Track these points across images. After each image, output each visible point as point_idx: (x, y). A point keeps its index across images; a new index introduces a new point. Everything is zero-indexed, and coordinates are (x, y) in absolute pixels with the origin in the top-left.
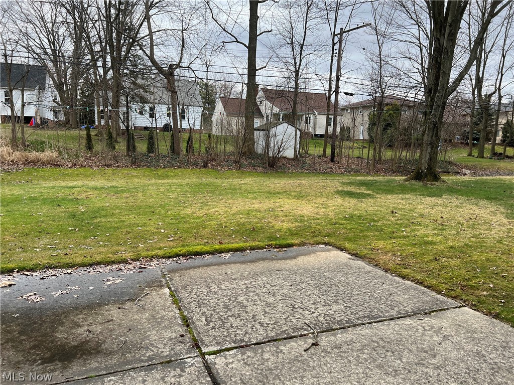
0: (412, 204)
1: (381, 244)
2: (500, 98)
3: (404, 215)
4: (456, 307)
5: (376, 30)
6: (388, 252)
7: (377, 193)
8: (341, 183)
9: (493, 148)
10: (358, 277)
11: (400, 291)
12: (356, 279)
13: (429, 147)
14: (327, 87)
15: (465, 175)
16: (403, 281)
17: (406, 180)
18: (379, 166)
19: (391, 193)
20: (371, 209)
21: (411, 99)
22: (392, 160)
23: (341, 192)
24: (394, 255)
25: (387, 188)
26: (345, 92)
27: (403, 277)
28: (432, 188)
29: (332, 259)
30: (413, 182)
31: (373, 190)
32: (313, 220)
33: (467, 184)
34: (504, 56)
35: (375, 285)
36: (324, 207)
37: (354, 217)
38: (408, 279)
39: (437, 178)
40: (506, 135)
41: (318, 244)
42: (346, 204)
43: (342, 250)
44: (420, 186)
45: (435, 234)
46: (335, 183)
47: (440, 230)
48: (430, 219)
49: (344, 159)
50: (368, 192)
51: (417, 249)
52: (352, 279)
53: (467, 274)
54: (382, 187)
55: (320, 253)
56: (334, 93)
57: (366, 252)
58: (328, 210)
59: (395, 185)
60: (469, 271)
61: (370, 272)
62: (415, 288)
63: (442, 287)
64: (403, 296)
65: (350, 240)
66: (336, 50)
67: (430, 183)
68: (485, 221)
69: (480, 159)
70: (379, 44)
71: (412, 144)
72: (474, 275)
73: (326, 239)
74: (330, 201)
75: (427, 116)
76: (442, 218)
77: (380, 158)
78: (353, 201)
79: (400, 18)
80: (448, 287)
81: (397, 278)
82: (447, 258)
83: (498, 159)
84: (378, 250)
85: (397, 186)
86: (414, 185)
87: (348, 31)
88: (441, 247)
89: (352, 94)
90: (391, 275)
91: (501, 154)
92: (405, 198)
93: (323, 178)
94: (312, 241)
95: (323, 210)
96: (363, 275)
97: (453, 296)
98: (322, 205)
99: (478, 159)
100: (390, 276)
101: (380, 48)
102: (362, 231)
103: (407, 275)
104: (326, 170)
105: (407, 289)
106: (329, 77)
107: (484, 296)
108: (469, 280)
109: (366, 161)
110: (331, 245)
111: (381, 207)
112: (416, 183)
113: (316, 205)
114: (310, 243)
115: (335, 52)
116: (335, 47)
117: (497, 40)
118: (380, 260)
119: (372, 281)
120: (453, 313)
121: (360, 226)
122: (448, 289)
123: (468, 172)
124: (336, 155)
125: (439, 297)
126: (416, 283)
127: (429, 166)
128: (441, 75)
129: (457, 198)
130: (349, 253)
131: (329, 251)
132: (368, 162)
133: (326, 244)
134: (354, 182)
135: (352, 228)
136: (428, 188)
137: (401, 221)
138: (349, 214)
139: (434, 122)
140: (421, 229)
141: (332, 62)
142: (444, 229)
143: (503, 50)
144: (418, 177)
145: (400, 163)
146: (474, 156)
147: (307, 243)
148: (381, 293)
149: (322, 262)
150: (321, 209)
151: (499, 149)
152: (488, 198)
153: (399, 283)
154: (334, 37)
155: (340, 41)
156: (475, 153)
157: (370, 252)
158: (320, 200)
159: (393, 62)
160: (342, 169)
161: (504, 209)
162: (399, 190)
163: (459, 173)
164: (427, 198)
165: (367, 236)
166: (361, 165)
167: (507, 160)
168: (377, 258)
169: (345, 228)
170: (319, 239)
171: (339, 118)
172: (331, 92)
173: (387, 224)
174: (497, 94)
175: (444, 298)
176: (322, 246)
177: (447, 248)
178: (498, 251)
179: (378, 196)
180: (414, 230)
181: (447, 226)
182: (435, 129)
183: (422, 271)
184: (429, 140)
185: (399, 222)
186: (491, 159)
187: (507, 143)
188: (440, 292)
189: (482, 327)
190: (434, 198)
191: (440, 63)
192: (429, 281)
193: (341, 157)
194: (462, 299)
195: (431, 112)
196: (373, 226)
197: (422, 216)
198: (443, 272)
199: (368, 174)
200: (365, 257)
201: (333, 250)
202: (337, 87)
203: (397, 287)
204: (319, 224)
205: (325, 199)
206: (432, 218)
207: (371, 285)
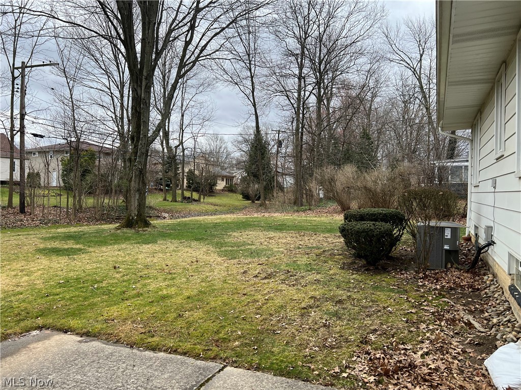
0: (131, 254)
1: (114, 311)
2: (183, 150)
3: (129, 269)
4: (219, 371)
5: (65, 73)
6: (126, 319)
7: (89, 246)
8: (42, 238)
9: (183, 193)
10: (99, 368)
11: (156, 370)
12: (97, 372)
13: (136, 193)
14: (8, 125)
15: (165, 218)
16: (155, 355)
17: (117, 229)
18: (81, 215)
19: (105, 245)
20: (88, 267)
21: (107, 146)
22: (94, 207)
23: (44, 249)
24: (133, 322)
25: (99, 239)
26: (33, 133)
27: (154, 349)
28: (145, 235)
29: (55, 350)
30: (125, 230)
31: (83, 243)
32: (14, 295)
33: (173, 227)
34: (183, 116)
35: (124, 371)
36: (25, 275)
37: (70, 281)
38: (160, 350)
39: (148, 224)
40: (189, 182)
41: (29, 331)
42: (55, 265)
43: (66, 332)
44: (133, 234)
45: (168, 286)
46: (32, 239)
47: (171, 280)
48: (156, 270)
49: (38, 209)
50: (78, 246)
51: (155, 309)
52: (91, 373)
53: (214, 325)
54: (93, 239)
55: (35, 345)
56: (19, 133)
57: (99, 326)
58: (33, 278)
59: (107, 234)
60: (214, 322)
61: (112, 354)
62: (171, 360)
63: (199, 350)
64: (163, 377)
65: (73, 315)
66: (17, 84)
67: (141, 229)
68: (204, 262)
69: (175, 203)
70: (69, 86)
71: (114, 191)
72: (220, 325)
73: (40, 321)
74: (32, 264)
75: (132, 163)
76: (167, 266)
77: (81, 207)
78: (63, 260)
79: (89, 65)
80: (204, 347)
81: (147, 352)
82: (189, 311)
83: (188, 202)
84: (113, 320)
85: (108, 236)
86: (126, 233)
87: (32, 67)
88: (179, 300)
89: (42, 137)
90: (138, 350)
91: (189, 198)
92: (122, 249)
93: (13, 234)
94: (18, 329)
95: (26, 278)
96: (105, 362)
97: (212, 357)
98: (22, 271)
99: (172, 203)
100: (138, 353)
101: (71, 91)
102: (85, 299)
103: (158, 345)
104: (14, 223)
105: (163, 364)
106: (10, 115)
107: (237, 347)
108: (217, 332)
109: (65, 210)
110: (48, 328)
111: (100, 262)
112: (128, 231)
113: (13, 273)
114: (15, 334)
115: (16, 86)
116: (16, 82)
117: (176, 101)
118: (121, 334)
119: (119, 368)
120: (220, 379)
121: (82, 292)
122: (205, 350)
123: (166, 215)
124: (26, 205)
125: (199, 362)
126: (170, 353)
127: (138, 212)
128: (142, 124)
129: (171, 243)
130: (77, 334)
131: (47, 337)
132: (68, 211)
133: (40, 328)
134: (57, 236)
135: (72, 297)
136: (141, 235)
137: (128, 277)
138: (63, 279)
139: (139, 168)
140: (152, 282)
141: (12, 98)
142: (174, 279)
143: (182, 110)
144: (129, 224)
145: (103, 211)
146: (168, 201)
147: (11, 334)
148: (136, 381)
149: (41, 359)
150: (22, 277)
151: (187, 194)
152: (197, 239)
153: (151, 358)
154: (13, 71)
155: (23, 75)
156: (170, 198)
157: (105, 326)
158: (17, 265)
159: (86, 108)
160: (36, 221)
161: (213, 247)
162: (111, 240)
163: (159, 217)
164: (144, 246)
165: (95, 304)
166: (60, 216)
167: (194, 203)
168: (116, 331)
169: (63, 299)
170: (28, 323)
171: (27, 163)
172: (15, 132)
173: (113, 283)
174: (181, 147)
175: (204, 362)
176: (34, 333)
177: (185, 299)
178: (228, 291)
179: (91, 249)
180: (145, 285)
181: (175, 274)
182: (142, 176)
183: (171, 334)
184: (137, 186)
185: (125, 278)
186: (182, 202)
187: (193, 189)
188: (197, 357)
189: (252, 386)
190: (151, 245)
191: (140, 113)
192: (183, 346)
193: (34, 207)
194: (221, 358)
195: (136, 159)
196: (97, 289)
197: (147, 267)
198: (192, 329)
199: (69, 224)
200: (100, 334)
201: (53, 335)
202: (22, 127)
203: (151, 365)
204: (24, 301)
205: (23, 263)
206: (157, 267)
207: (120, 374)
